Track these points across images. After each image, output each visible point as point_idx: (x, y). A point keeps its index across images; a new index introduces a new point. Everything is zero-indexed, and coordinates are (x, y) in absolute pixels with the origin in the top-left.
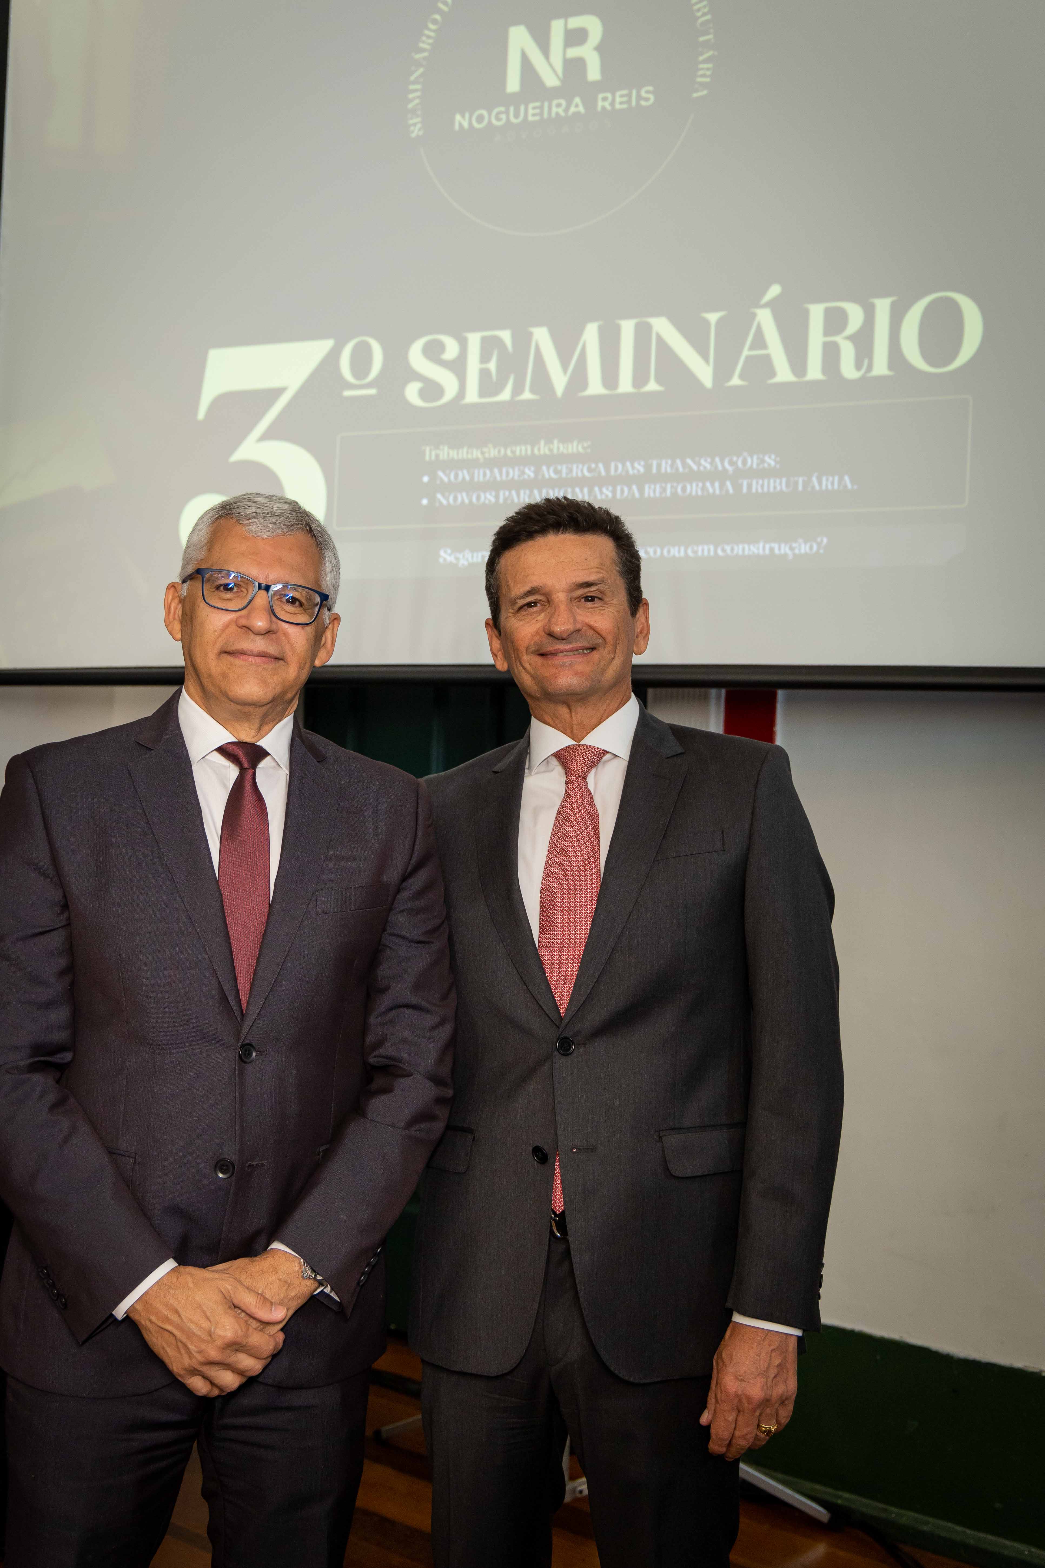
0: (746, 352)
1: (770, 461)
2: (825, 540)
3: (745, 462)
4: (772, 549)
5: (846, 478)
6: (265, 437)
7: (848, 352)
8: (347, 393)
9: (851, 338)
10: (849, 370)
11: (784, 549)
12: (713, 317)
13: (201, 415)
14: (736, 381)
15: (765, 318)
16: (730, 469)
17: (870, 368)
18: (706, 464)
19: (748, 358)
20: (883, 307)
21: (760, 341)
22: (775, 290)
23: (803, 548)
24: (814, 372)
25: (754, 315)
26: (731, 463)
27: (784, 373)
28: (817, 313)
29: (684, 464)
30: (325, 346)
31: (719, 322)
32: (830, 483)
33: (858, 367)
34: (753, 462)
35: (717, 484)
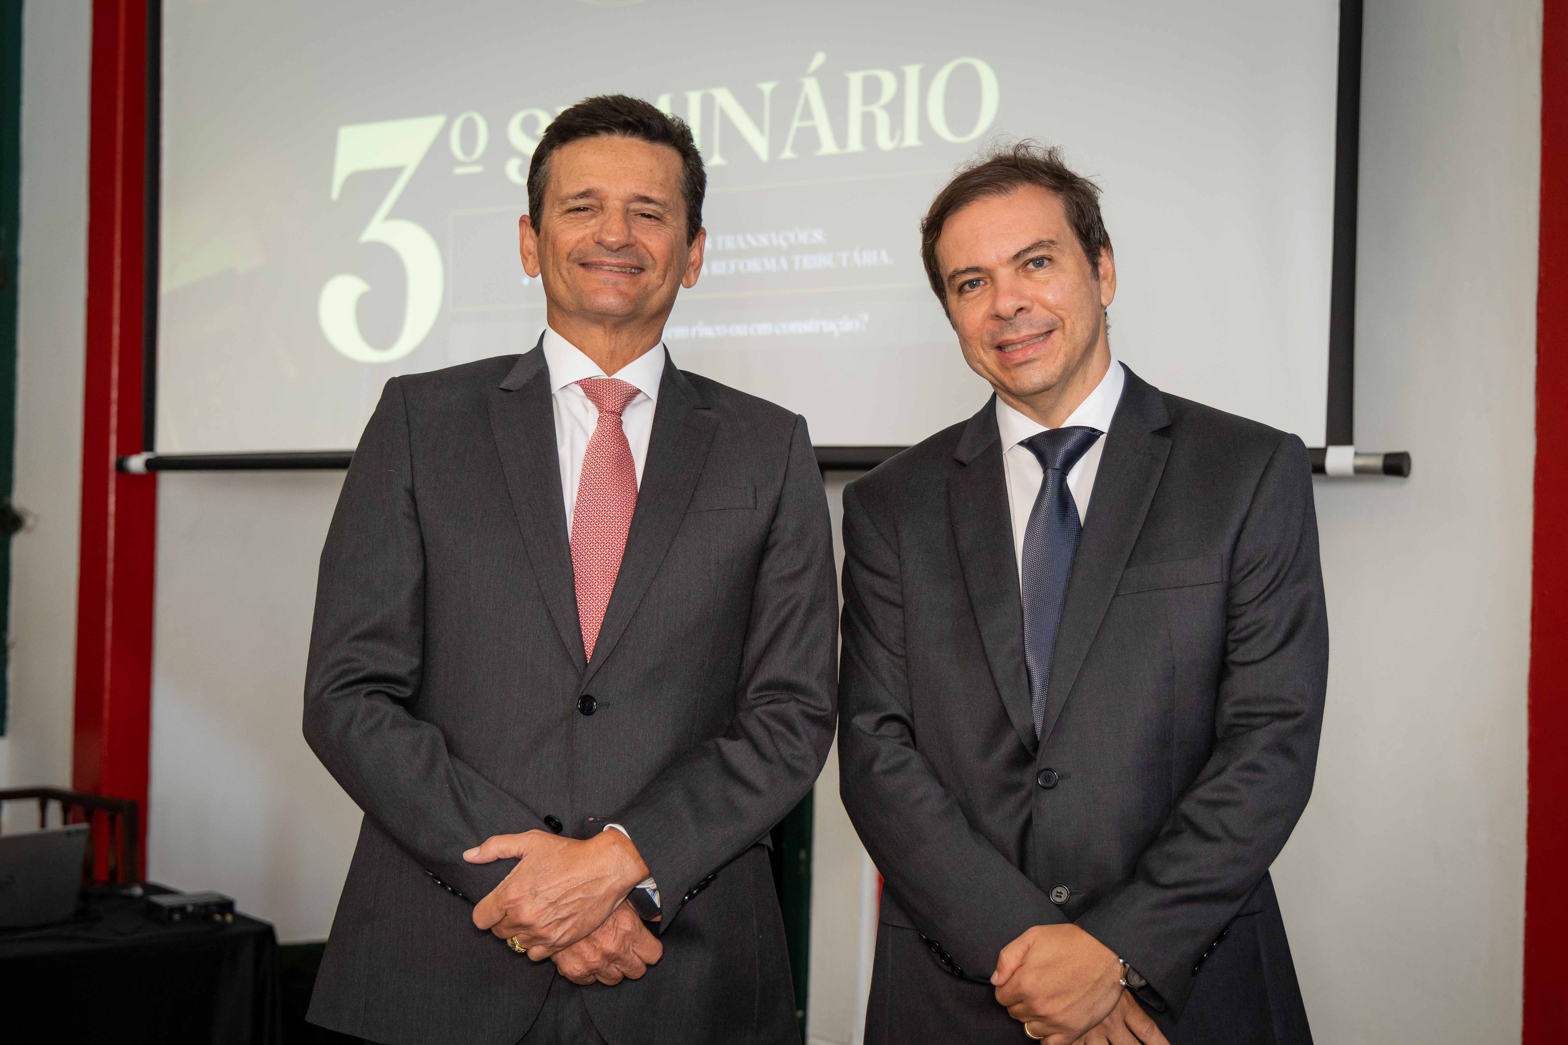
0: (796, 124)
1: (818, 236)
2: (866, 317)
3: (796, 237)
4: (821, 327)
5: (884, 254)
6: (392, 215)
7: (883, 120)
8: (459, 171)
9: (887, 107)
10: (884, 142)
11: (830, 327)
12: (767, 87)
13: (335, 193)
14: (788, 154)
15: (811, 87)
16: (784, 244)
17: (902, 139)
18: (763, 240)
19: (799, 130)
20: (912, 73)
21: (807, 114)
22: (819, 59)
23: (848, 325)
24: (855, 144)
25: (801, 86)
26: (786, 239)
27: (828, 146)
28: (856, 80)
29: (746, 241)
30: (436, 122)
31: (774, 92)
32: (868, 258)
33: (892, 137)
34: (803, 237)
35: (773, 261)
